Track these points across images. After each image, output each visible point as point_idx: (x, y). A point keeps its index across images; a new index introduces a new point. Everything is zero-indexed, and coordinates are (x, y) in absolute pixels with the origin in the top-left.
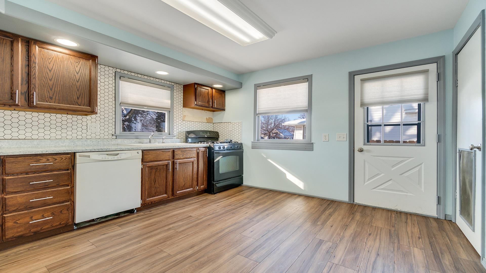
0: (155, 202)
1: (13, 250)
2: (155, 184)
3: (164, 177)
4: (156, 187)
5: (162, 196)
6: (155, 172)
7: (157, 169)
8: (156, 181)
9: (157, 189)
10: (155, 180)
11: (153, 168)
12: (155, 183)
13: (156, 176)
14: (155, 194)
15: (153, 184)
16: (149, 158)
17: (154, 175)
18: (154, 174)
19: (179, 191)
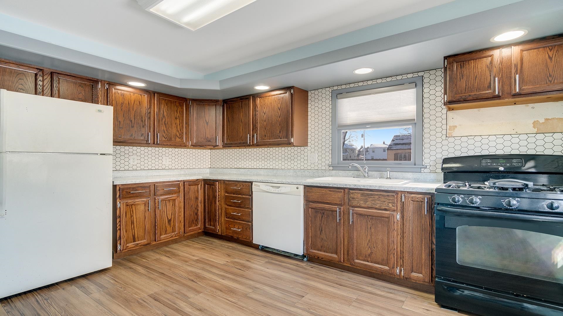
0: (322, 258)
1: (228, 243)
2: (321, 234)
3: (334, 228)
4: (322, 239)
5: (330, 255)
6: (321, 218)
7: (323, 214)
8: (322, 230)
9: (324, 243)
10: (321, 228)
11: (318, 212)
12: (321, 232)
13: (323, 223)
14: (322, 247)
15: (319, 232)
16: (311, 197)
17: (319, 222)
18: (320, 220)
19: (360, 260)
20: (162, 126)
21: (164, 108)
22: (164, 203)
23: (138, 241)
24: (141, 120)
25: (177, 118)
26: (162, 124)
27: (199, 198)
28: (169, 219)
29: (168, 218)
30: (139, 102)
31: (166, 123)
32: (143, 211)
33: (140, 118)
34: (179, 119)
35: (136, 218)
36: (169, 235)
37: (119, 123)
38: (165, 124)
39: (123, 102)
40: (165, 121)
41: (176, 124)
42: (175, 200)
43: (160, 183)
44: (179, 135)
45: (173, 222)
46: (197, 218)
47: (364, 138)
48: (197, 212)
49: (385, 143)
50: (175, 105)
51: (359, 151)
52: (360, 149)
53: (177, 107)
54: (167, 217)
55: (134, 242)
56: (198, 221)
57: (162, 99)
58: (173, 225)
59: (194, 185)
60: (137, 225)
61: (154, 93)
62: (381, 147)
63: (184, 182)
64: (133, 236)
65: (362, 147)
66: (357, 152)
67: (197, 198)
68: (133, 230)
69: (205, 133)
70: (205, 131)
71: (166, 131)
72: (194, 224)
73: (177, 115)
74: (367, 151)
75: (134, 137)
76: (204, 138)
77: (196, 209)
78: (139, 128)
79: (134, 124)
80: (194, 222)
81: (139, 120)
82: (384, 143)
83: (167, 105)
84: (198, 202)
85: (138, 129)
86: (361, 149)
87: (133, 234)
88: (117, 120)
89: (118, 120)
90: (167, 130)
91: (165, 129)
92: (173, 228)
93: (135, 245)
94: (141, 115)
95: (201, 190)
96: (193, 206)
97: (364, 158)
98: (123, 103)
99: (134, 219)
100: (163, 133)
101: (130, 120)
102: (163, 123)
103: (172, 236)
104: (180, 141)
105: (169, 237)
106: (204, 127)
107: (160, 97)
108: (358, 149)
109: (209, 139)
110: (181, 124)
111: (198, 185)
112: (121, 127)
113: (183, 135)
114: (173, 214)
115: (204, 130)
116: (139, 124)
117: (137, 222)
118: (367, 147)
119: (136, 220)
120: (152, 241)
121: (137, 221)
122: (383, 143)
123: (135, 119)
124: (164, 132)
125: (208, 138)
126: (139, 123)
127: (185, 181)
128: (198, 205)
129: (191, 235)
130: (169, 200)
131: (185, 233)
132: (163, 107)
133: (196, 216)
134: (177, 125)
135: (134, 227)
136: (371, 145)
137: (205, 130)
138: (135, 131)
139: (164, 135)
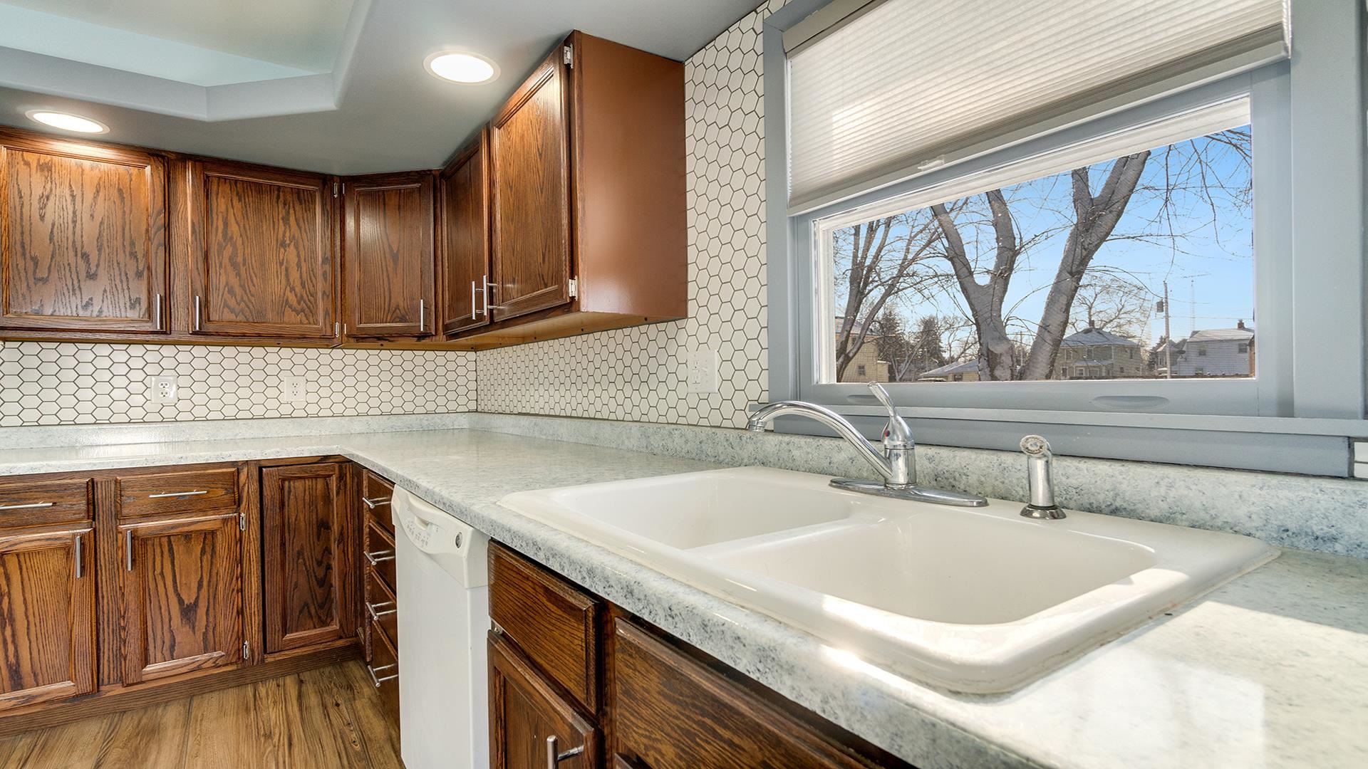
20: (222, 271)
21: (231, 211)
22: (161, 545)
23: (38, 685)
24: (127, 253)
25: (288, 242)
26: (221, 264)
27: (333, 523)
28: (186, 602)
29: (181, 601)
30: (120, 191)
31: (240, 259)
32: (58, 574)
33: (124, 246)
34: (297, 248)
35: (25, 599)
36: (187, 660)
37: (30, 265)
38: (234, 265)
39: (46, 193)
40: (235, 254)
41: (281, 264)
42: (213, 533)
43: (146, 471)
44: (299, 303)
45: (207, 614)
46: (328, 598)
47: (1167, 313)
48: (326, 575)
49: (1245, 326)
50: (275, 199)
51: (1154, 353)
52: (1155, 345)
53: (285, 204)
54: (178, 595)
55: (14, 688)
56: (330, 609)
57: (219, 178)
58: (207, 626)
59: (308, 478)
60: (28, 628)
61: (184, 158)
62: (1229, 338)
63: (260, 469)
64: (9, 667)
65: (1163, 341)
66: (1146, 357)
67: (324, 525)
68: (11, 648)
69: (390, 293)
70: (389, 283)
71: (238, 290)
72: (311, 617)
73: (285, 232)
74: (1182, 352)
75: (101, 311)
76: (387, 308)
77: (319, 563)
78: (122, 281)
79: (98, 266)
80: (313, 611)
81: (120, 251)
82: (1241, 326)
83: (240, 200)
84: (329, 539)
85: (118, 282)
86: (1159, 345)
87: (12, 659)
88: (24, 254)
89: (28, 256)
90: (242, 286)
91: (234, 281)
92: (205, 634)
93: (14, 702)
94: (127, 236)
95: (341, 496)
96: (307, 554)
97: (1169, 372)
98: (48, 198)
99: (14, 607)
100: (227, 296)
101: (79, 255)
102: (226, 261)
103: (198, 666)
104: (301, 323)
105: (185, 669)
106: (385, 269)
107: (210, 174)
108: (1149, 348)
109: (403, 312)
110: (303, 264)
111: (330, 476)
112: (39, 275)
113: (316, 300)
114: (205, 583)
115: (386, 279)
116: (122, 266)
117: (27, 617)
118: (1180, 339)
119: (26, 609)
120: (109, 684)
121: (31, 611)
122: (1237, 327)
123: (99, 250)
124: (231, 292)
125: (397, 307)
126: (118, 264)
127: (263, 464)
128: (327, 550)
129: (294, 658)
130: (187, 536)
131: (265, 652)
132: (223, 208)
133: (319, 591)
134: (287, 270)
135: (14, 635)
136: (1195, 333)
137: (389, 279)
138: (105, 291)
139: (232, 303)
